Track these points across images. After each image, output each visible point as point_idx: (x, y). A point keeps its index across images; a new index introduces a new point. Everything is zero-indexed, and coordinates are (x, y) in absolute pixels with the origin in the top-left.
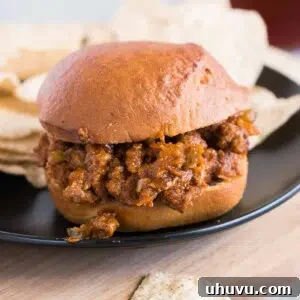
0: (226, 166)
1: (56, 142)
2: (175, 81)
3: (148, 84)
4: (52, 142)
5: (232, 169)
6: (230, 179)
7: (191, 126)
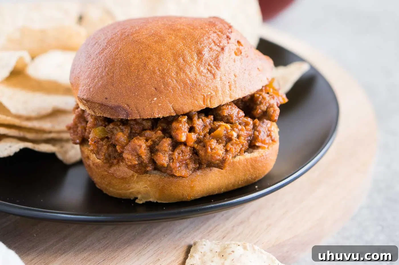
0: (262, 133)
1: (96, 118)
2: (214, 54)
3: (188, 58)
4: (90, 119)
5: (268, 136)
6: (266, 146)
7: (231, 97)
